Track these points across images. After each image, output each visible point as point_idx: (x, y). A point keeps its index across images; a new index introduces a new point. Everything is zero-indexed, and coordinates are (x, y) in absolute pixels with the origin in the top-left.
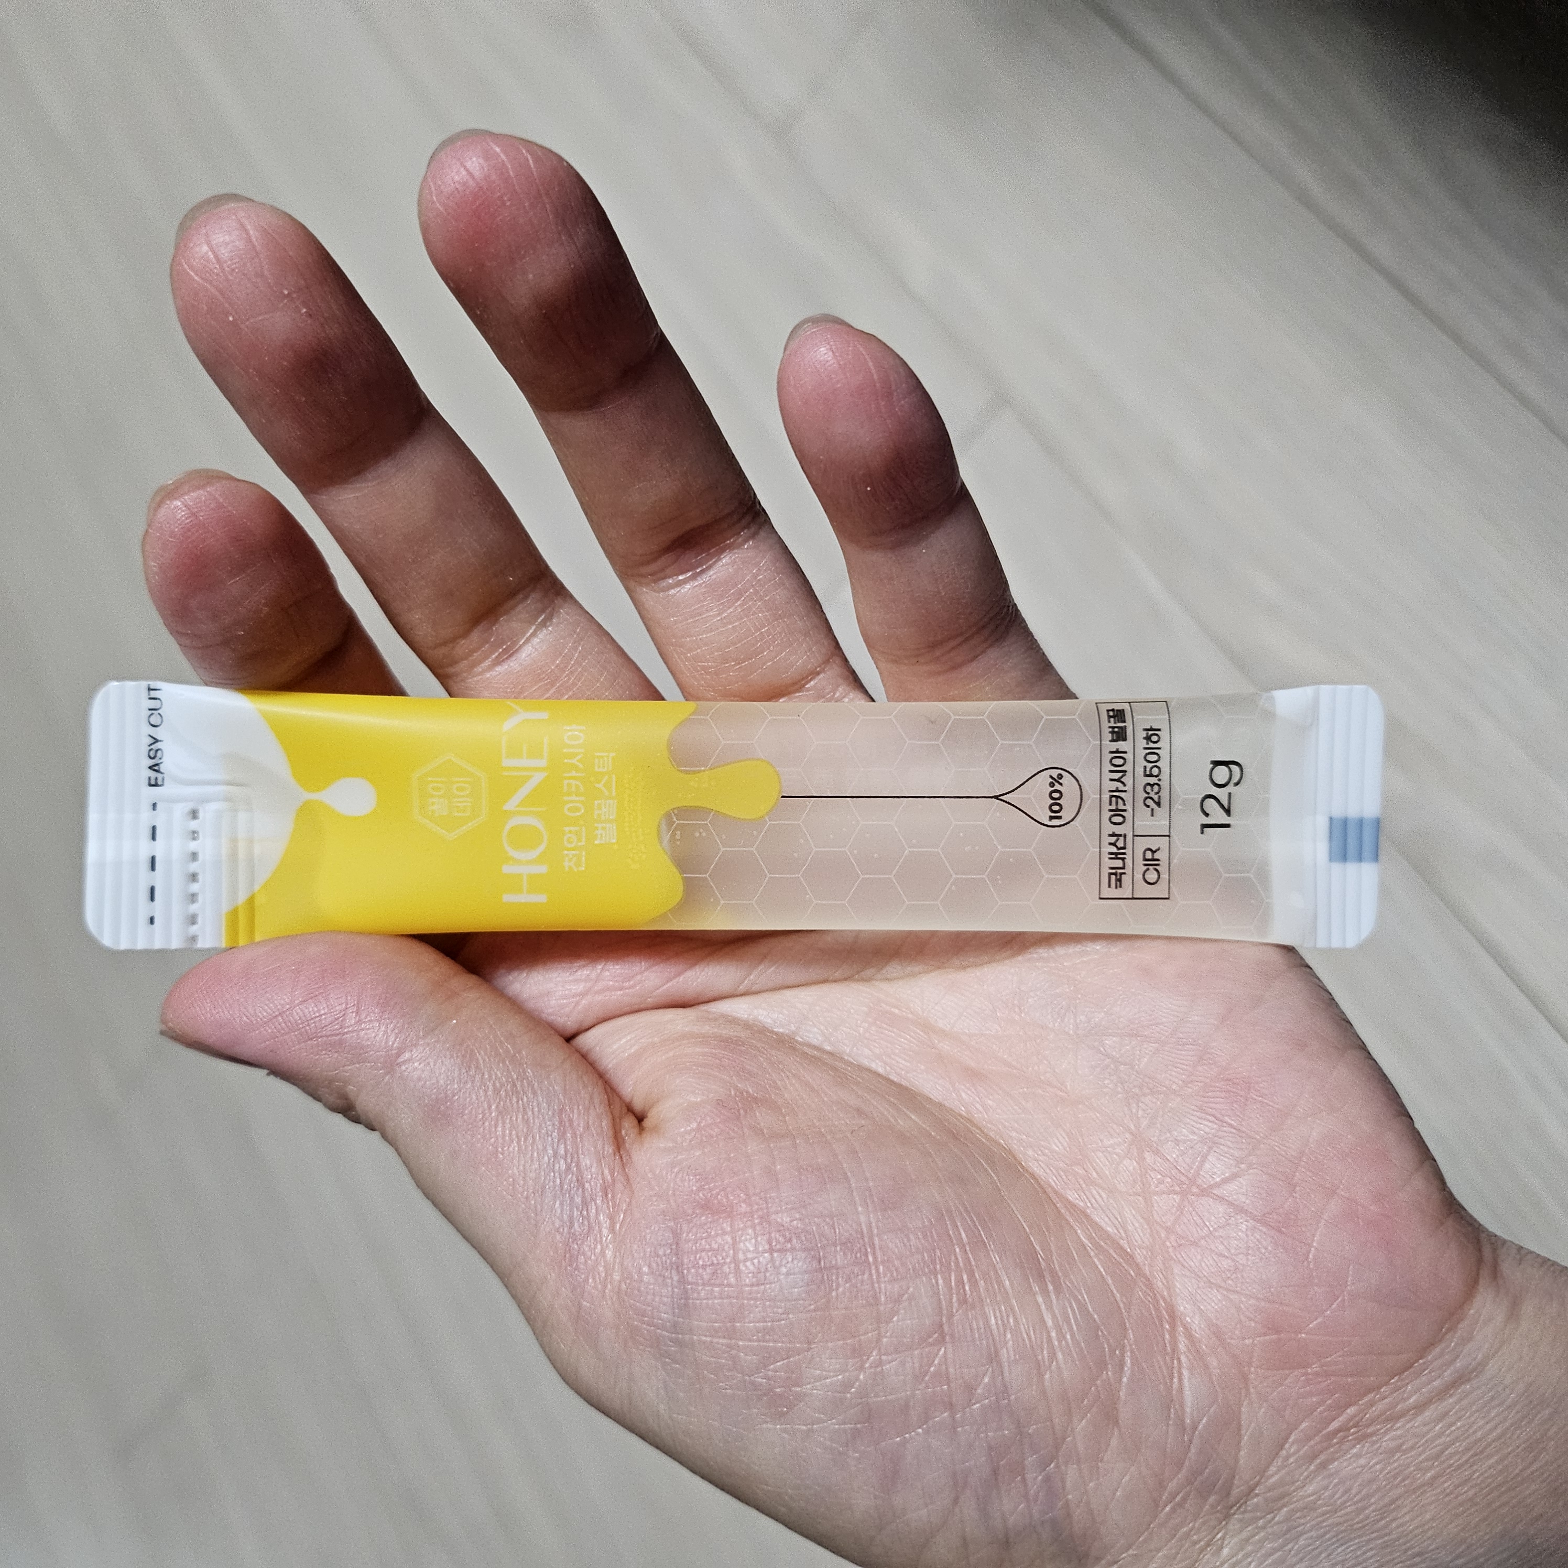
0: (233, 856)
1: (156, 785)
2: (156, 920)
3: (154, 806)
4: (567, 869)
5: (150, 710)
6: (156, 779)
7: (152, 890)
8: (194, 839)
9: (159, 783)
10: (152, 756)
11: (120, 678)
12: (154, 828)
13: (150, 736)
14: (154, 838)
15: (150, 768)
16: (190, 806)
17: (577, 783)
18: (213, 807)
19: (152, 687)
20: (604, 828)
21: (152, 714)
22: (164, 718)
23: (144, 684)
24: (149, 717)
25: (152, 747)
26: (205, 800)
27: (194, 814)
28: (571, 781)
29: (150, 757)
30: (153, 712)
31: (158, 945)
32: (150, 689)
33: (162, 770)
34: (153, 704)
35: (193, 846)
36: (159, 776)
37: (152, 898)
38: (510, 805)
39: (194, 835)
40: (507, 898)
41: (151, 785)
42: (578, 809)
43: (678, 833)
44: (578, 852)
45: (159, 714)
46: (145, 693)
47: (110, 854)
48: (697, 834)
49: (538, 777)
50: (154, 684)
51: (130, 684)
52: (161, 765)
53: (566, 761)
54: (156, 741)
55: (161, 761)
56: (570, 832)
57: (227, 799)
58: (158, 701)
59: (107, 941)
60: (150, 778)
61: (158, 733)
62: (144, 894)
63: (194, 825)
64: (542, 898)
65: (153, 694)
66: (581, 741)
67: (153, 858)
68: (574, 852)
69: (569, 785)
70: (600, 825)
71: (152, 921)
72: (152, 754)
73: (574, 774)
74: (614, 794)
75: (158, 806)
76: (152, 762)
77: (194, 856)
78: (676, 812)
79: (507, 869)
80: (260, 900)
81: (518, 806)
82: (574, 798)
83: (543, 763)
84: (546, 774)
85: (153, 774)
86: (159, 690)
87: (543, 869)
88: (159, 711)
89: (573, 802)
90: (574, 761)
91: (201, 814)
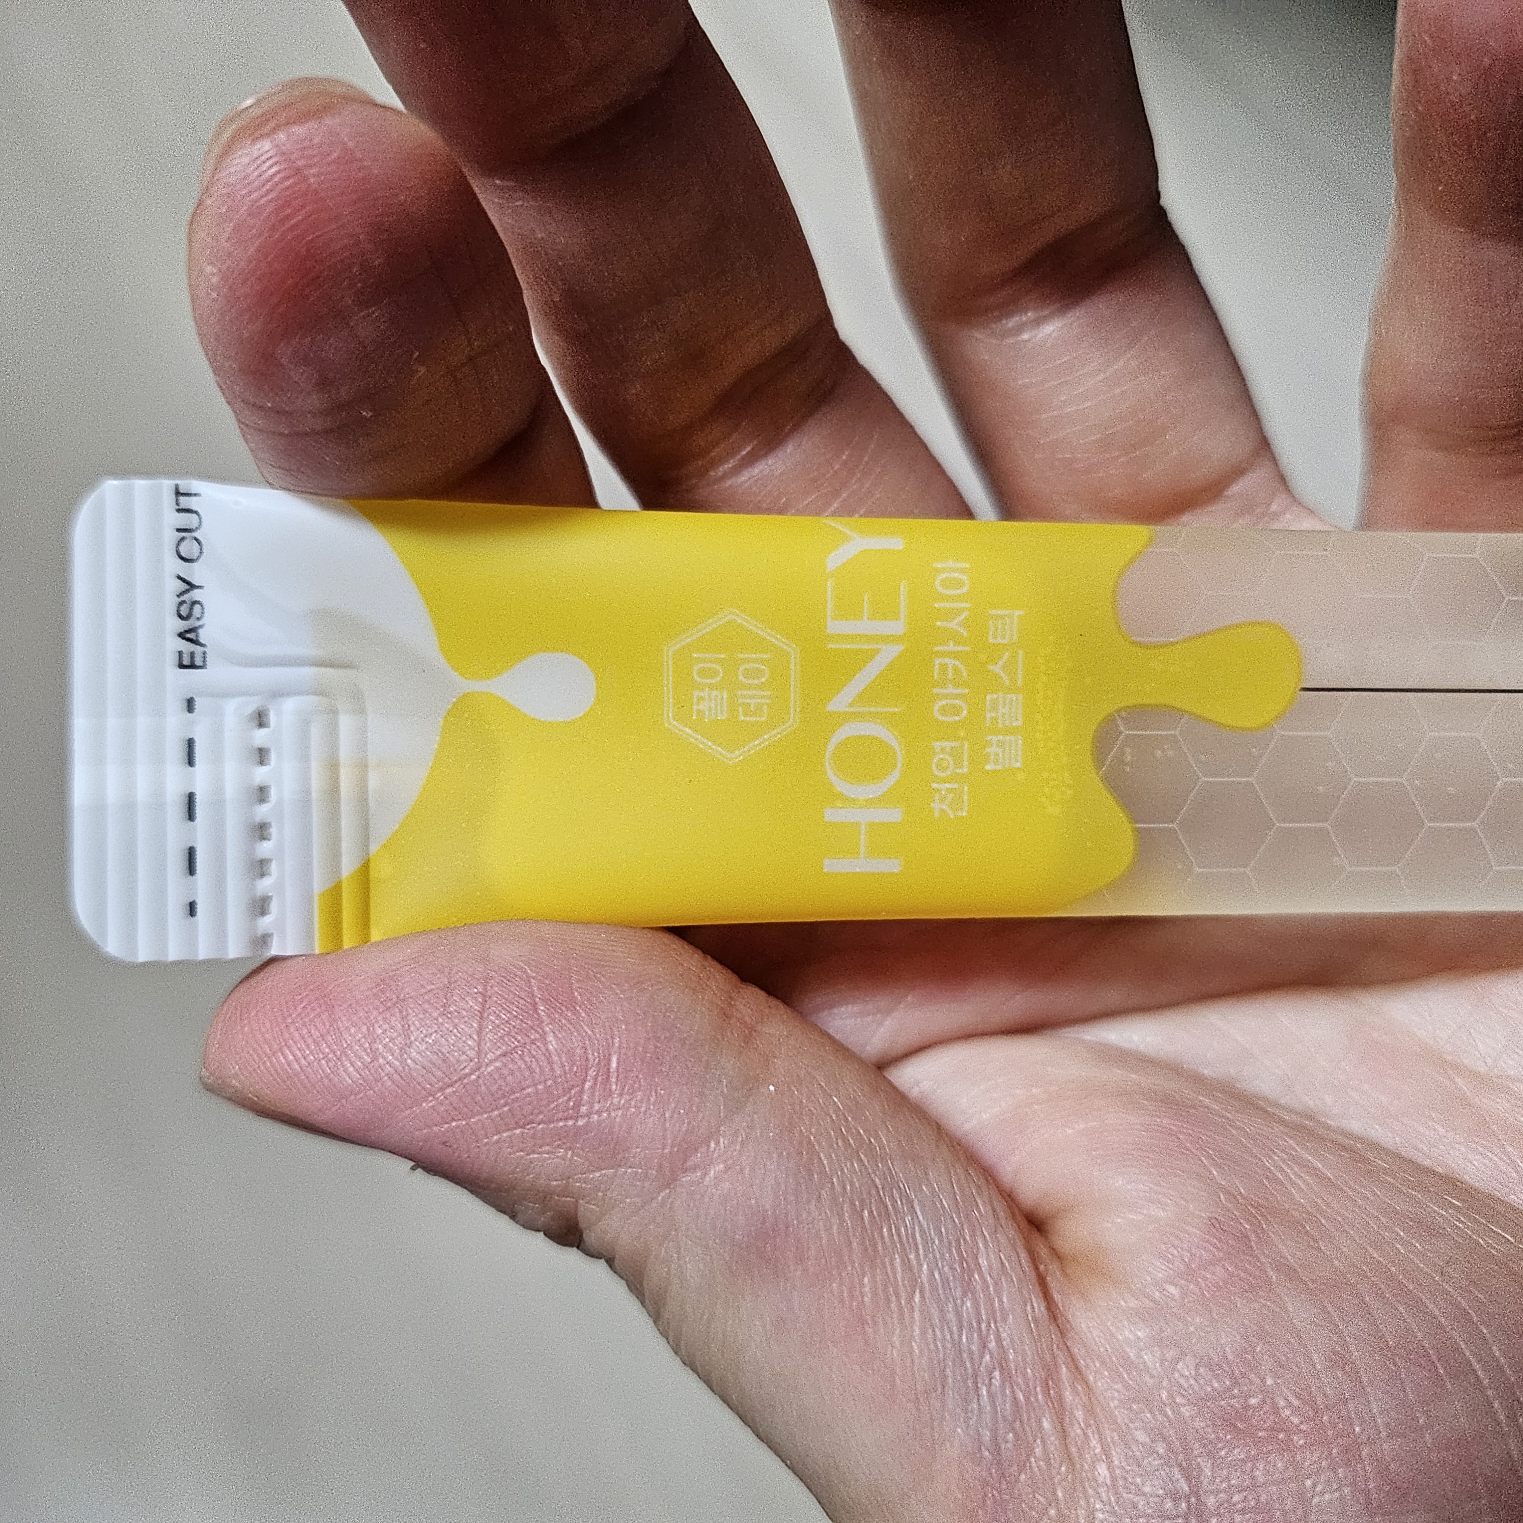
0: (333, 791)
1: (192, 666)
2: (200, 908)
3: (190, 705)
4: (937, 814)
5: (179, 530)
6: (192, 655)
7: (191, 853)
8: (262, 763)
9: (198, 661)
10: (184, 613)
11: (124, 472)
12: (190, 743)
13: (179, 578)
14: (191, 762)
15: (181, 635)
16: (252, 705)
17: (957, 663)
18: (290, 705)
19: (182, 491)
20: (1000, 744)
21: (183, 539)
22: (205, 548)
23: (167, 485)
24: (178, 545)
25: (185, 597)
26: (278, 694)
27: (260, 719)
28: (947, 660)
29: (180, 617)
30: (184, 534)
31: (203, 953)
32: (178, 493)
33: (202, 641)
34: (187, 520)
35: (261, 774)
36: (198, 650)
37: (191, 870)
38: (840, 702)
39: (262, 755)
40: (829, 865)
41: (182, 666)
42: (956, 710)
43: (1128, 750)
44: (956, 786)
45: (196, 539)
46: (168, 498)
47: (112, 793)
48: (1159, 753)
49: (888, 654)
50: (186, 484)
51: (140, 485)
52: (200, 631)
53: (938, 623)
54: (191, 586)
55: (200, 623)
56: (943, 750)
57: (320, 692)
58: (194, 515)
59: (112, 947)
60: (180, 653)
61: (196, 573)
62: (175, 863)
63: (260, 737)
64: (893, 866)
65: (184, 502)
66: (965, 590)
67: (191, 798)
68: (948, 785)
69: (944, 667)
70: (994, 739)
71: (192, 909)
72: (184, 611)
73: (951, 647)
74: (1020, 683)
75: (198, 703)
76: (183, 625)
77: (262, 793)
78: (1124, 714)
79: (831, 815)
80: (381, 869)
81: (851, 705)
82: (951, 690)
83: (898, 627)
84: (902, 648)
85: (186, 647)
86: (195, 495)
87: (895, 815)
88: (196, 534)
89: (946, 696)
90: (953, 625)
91: (272, 718)
